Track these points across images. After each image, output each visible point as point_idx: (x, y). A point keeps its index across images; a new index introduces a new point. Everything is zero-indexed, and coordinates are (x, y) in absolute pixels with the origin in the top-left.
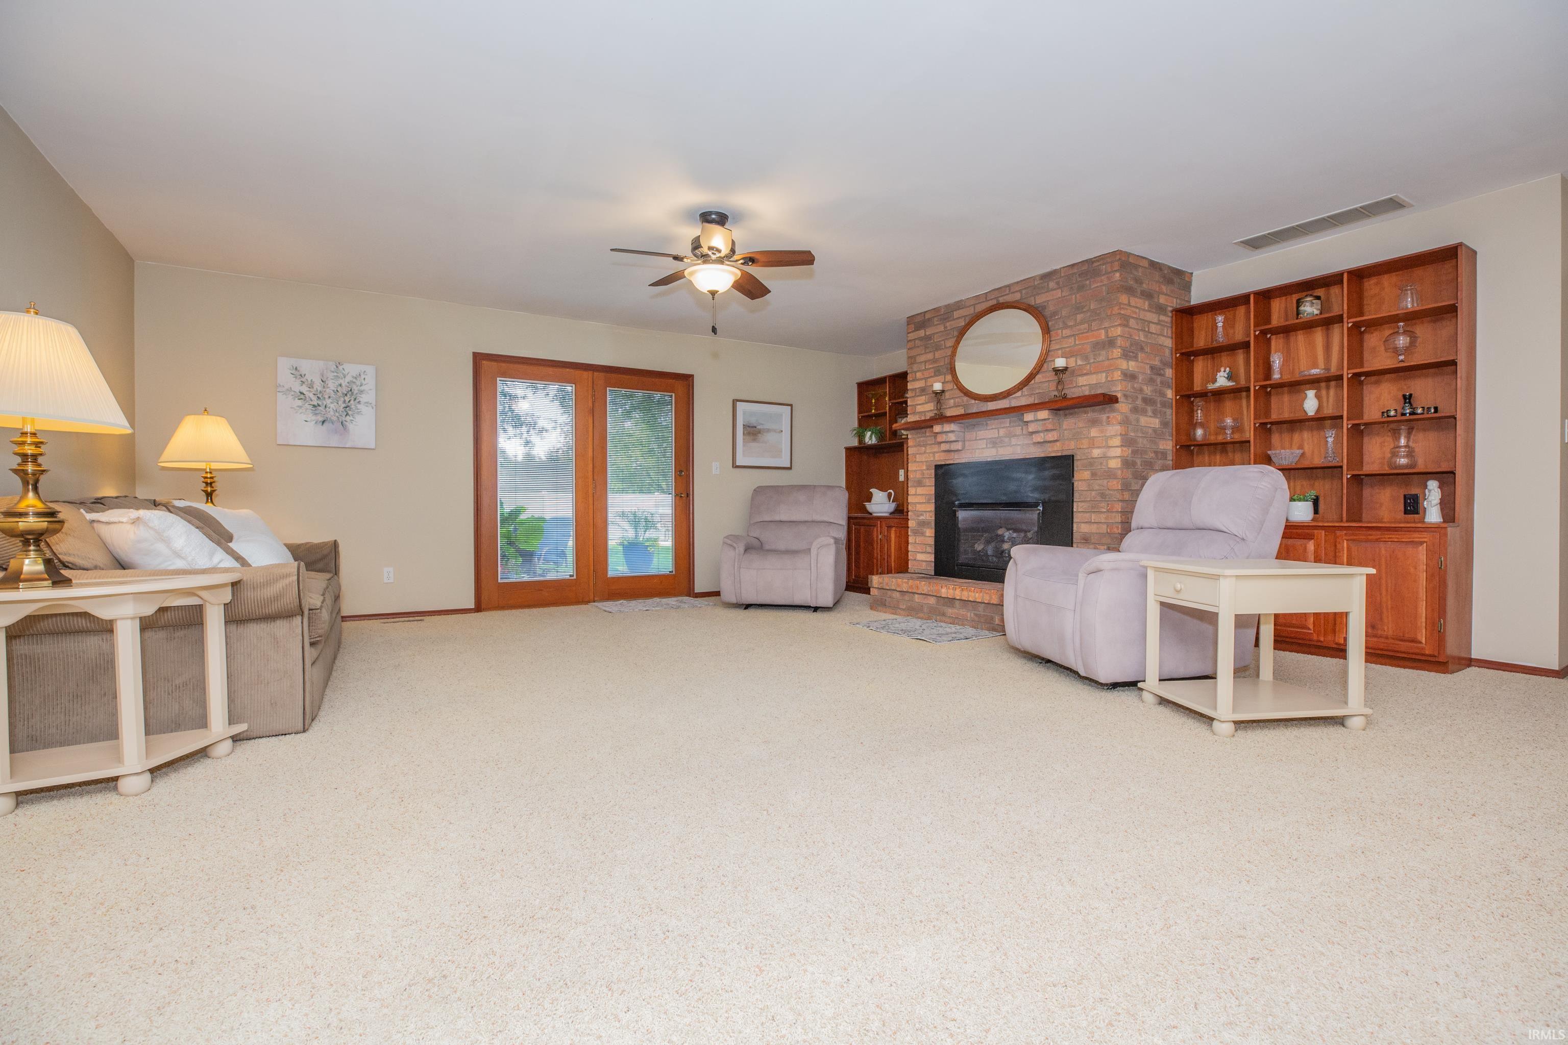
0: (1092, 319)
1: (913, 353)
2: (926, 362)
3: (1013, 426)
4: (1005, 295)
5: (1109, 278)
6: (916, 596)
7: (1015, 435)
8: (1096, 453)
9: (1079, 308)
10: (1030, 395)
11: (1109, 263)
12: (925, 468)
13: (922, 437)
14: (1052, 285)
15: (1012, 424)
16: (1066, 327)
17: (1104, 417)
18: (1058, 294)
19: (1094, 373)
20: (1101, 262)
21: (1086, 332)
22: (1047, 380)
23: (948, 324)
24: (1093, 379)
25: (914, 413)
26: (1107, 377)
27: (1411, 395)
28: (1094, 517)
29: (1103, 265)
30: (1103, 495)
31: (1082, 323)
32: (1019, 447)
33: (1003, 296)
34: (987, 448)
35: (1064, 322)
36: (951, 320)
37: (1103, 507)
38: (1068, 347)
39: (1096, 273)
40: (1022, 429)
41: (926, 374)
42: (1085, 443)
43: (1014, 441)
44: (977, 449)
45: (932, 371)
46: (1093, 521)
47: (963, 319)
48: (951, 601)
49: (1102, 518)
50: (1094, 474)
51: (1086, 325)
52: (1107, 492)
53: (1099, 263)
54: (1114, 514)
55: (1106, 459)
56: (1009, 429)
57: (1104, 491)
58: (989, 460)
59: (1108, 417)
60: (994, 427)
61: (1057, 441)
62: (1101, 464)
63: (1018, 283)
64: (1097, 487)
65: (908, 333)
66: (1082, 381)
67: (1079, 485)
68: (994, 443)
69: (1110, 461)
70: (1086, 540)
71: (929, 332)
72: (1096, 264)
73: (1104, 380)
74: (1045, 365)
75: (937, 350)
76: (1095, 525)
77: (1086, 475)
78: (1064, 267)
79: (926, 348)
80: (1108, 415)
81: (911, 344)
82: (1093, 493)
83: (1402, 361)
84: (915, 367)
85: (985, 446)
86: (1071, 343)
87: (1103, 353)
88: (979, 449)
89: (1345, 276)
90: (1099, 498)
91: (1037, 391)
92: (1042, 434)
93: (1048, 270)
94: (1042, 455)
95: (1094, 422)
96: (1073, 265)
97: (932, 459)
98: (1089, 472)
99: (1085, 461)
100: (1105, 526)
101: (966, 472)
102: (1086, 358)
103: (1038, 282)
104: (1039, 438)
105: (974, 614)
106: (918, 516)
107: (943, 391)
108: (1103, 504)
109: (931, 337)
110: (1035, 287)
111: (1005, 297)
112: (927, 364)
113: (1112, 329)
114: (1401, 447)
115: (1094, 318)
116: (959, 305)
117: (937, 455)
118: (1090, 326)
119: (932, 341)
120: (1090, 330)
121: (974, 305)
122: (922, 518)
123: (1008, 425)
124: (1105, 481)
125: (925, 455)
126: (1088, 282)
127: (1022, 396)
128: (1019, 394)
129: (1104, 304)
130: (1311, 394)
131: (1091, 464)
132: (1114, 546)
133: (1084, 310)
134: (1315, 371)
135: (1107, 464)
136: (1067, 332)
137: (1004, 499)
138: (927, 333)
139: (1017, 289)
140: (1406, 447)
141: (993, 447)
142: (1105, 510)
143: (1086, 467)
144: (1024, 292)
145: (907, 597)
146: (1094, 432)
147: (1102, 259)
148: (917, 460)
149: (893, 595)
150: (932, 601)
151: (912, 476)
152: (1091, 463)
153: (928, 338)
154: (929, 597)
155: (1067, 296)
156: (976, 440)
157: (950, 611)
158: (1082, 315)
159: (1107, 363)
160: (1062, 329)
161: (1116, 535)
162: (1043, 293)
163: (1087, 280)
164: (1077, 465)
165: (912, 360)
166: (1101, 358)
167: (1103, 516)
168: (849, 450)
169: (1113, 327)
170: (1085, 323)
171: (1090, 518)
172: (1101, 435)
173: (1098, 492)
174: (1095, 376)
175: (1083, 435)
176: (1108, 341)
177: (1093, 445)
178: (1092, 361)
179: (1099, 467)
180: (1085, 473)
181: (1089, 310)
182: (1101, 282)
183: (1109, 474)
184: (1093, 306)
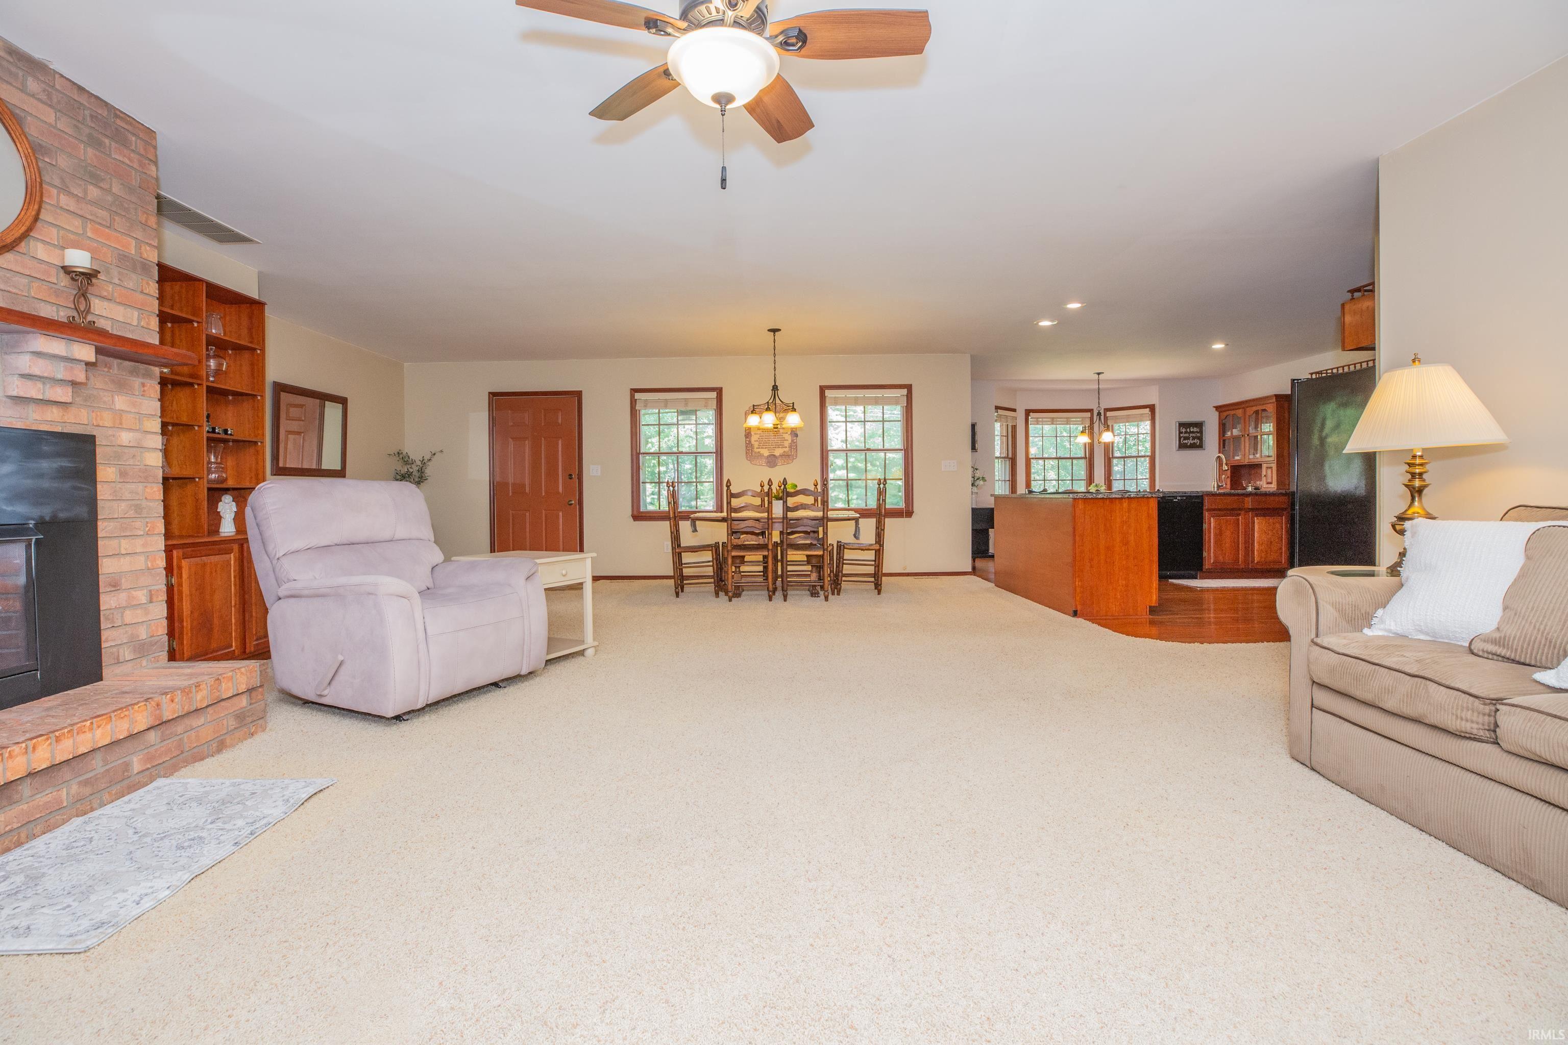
0: (113, 208)
5: (141, 164)
8: (125, 437)
9: (92, 176)
11: (144, 140)
14: (35, 84)
17: (137, 382)
18: (49, 115)
19: (121, 304)
20: (129, 128)
21: (108, 227)
24: (119, 312)
26: (138, 318)
28: (125, 546)
29: (132, 134)
30: (138, 509)
31: (97, 204)
35: (63, 179)
37: (139, 526)
38: (74, 234)
39: (120, 138)
42: (107, 419)
46: (123, 552)
49: (138, 545)
50: (123, 474)
51: (105, 214)
52: (144, 503)
53: (126, 127)
54: (156, 538)
55: (141, 450)
57: (139, 502)
59: (143, 385)
62: (134, 456)
64: (127, 496)
67: (103, 492)
69: (146, 454)
70: (114, 586)
72: (119, 122)
73: (135, 323)
76: (128, 558)
77: (115, 472)
80: (139, 379)
82: (123, 505)
87: (134, 277)
90: (131, 513)
98: (117, 469)
99: (108, 448)
100: (142, 558)
102: (107, 270)
105: (80, 783)
108: (138, 524)
113: (148, 248)
114: (213, 463)
115: (119, 212)
118: (111, 219)
120: (112, 226)
124: (140, 487)
126: (106, 141)
129: (134, 199)
131: (120, 456)
132: (156, 587)
133: (102, 185)
135: (143, 459)
136: (67, 202)
140: (218, 463)
142: (142, 533)
143: (113, 460)
146: (121, 402)
147: (130, 123)
152: (120, 454)
155: (67, 133)
158: (98, 192)
159: (138, 296)
163: (106, 136)
164: (101, 454)
166: (131, 285)
167: (139, 542)
169: (150, 245)
170: (103, 208)
171: (120, 546)
172: (133, 410)
173: (130, 502)
174: (121, 309)
175: (105, 402)
176: (142, 262)
177: (121, 424)
178: (116, 281)
179: (131, 462)
180: (108, 469)
181: (109, 191)
182: (129, 159)
183: (145, 476)
184: (116, 188)
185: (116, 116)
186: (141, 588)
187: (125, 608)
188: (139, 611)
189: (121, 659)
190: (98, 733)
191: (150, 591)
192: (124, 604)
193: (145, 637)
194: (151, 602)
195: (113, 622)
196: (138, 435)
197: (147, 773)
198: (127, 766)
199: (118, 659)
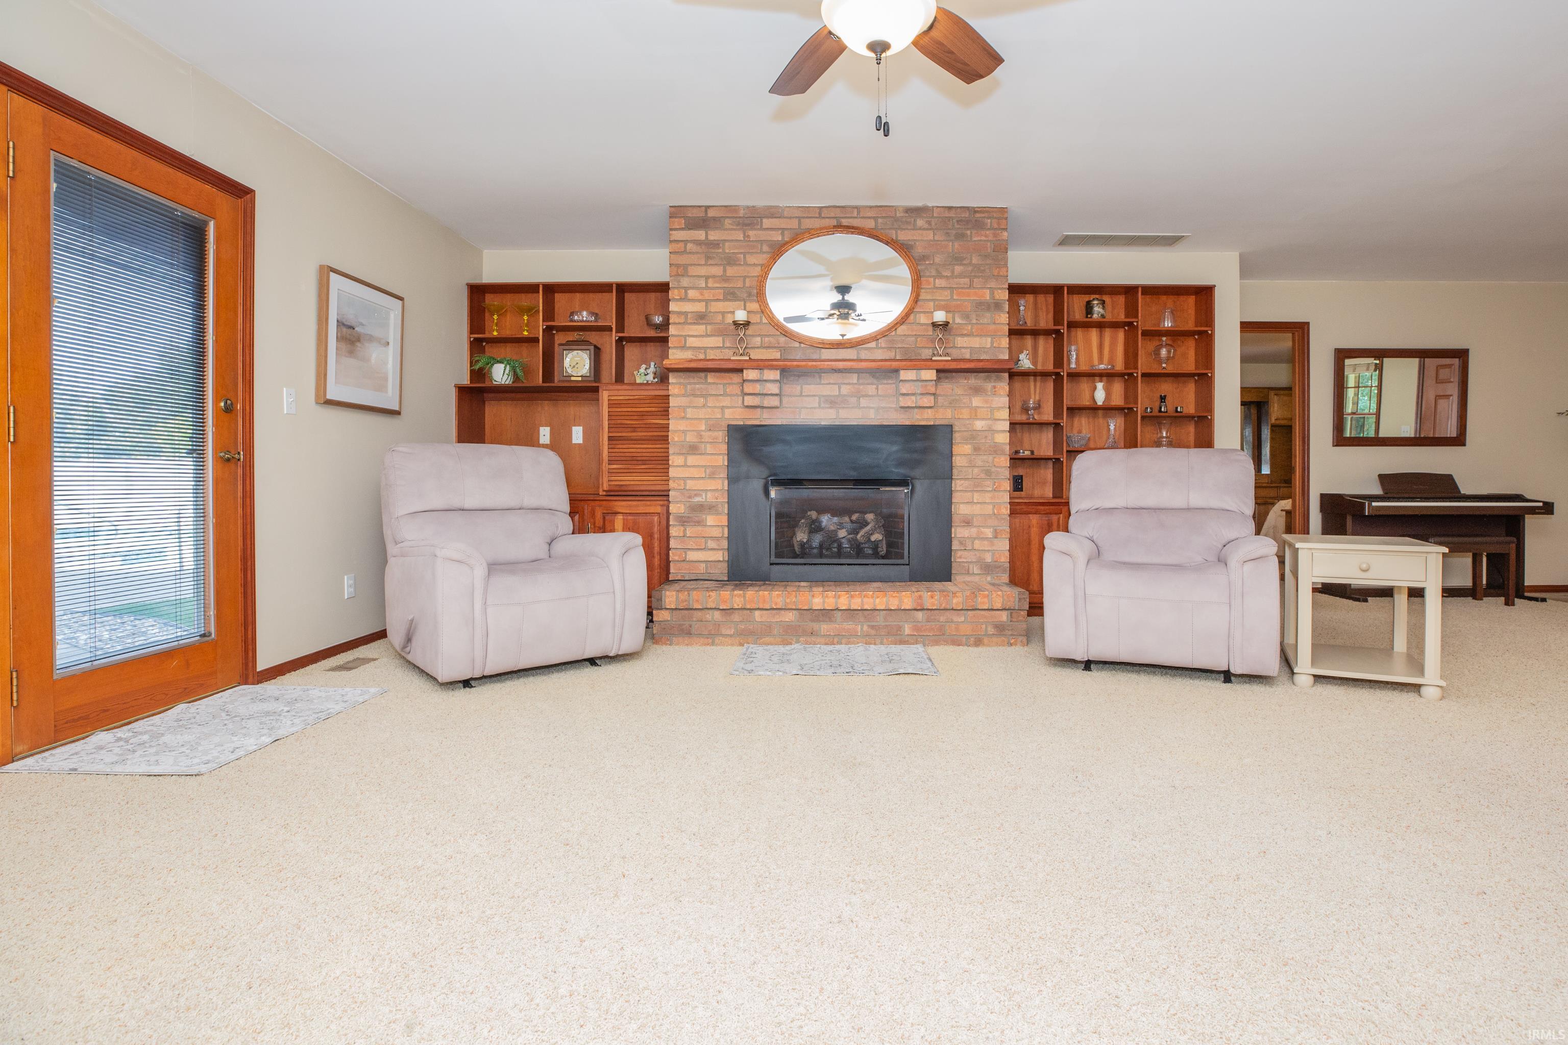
0: (973, 274)
1: (682, 260)
2: (707, 278)
3: (863, 384)
4: (851, 217)
5: (995, 235)
6: (757, 613)
7: (866, 396)
8: (979, 425)
9: (958, 259)
10: (890, 349)
11: (996, 218)
12: (703, 428)
13: (698, 383)
14: (920, 223)
15: (861, 381)
16: (940, 276)
17: (989, 386)
18: (929, 235)
19: (977, 336)
20: (986, 215)
21: (967, 288)
22: (914, 333)
23: (751, 233)
24: (976, 342)
25: (683, 348)
26: (992, 343)
27: (1165, 396)
28: (977, 497)
29: (988, 218)
30: (988, 473)
31: (961, 276)
32: (872, 411)
33: (849, 218)
34: (820, 407)
35: (937, 270)
36: (758, 229)
37: (989, 485)
38: (944, 300)
39: (979, 225)
40: (877, 389)
41: (708, 295)
42: (965, 413)
43: (864, 402)
44: (802, 408)
45: (720, 294)
46: (975, 501)
47: (780, 232)
48: (826, 614)
49: (987, 497)
50: (976, 449)
51: (967, 280)
52: (993, 469)
53: (983, 215)
54: (1002, 493)
55: (990, 433)
56: (856, 386)
57: (989, 468)
58: (823, 423)
59: (995, 387)
60: (832, 381)
61: (931, 407)
62: (986, 437)
63: (871, 207)
64: (979, 463)
65: (671, 230)
66: (960, 341)
67: (958, 461)
68: (832, 402)
69: (996, 435)
70: (965, 523)
71: (714, 235)
72: (978, 215)
73: (989, 346)
74: (912, 317)
75: (729, 264)
76: (979, 506)
77: (967, 448)
78: (938, 207)
79: (708, 258)
80: (993, 384)
81: (676, 246)
82: (976, 470)
83: (1164, 368)
84: (685, 282)
85: (817, 405)
86: (946, 296)
87: (988, 314)
88: (807, 408)
89: (1140, 289)
90: (983, 476)
91: (900, 346)
92: (913, 398)
93: (919, 204)
94: (907, 423)
95: (977, 391)
96: (950, 208)
97: (719, 416)
98: (970, 446)
99: (965, 434)
100: (991, 507)
101: (788, 438)
102: (967, 317)
103: (902, 215)
104: (909, 402)
105: (869, 626)
106: (690, 497)
107: (747, 324)
109: (718, 244)
110: (896, 220)
111: (850, 220)
112: (710, 280)
113: (1000, 291)
114: (1163, 437)
115: (977, 274)
116: (773, 212)
117: (727, 411)
118: (971, 282)
119: (720, 250)
120: (971, 286)
121: (799, 218)
122: (697, 499)
123: (855, 381)
124: (991, 458)
125: (704, 410)
126: (968, 232)
127: (877, 347)
128: (873, 344)
129: (989, 262)
130: (1100, 386)
131: (973, 438)
132: (1001, 528)
133: (965, 262)
134: (1102, 367)
135: (993, 439)
136: (940, 283)
137: (853, 474)
138: (711, 238)
139: (869, 214)
140: (1166, 437)
141: (831, 408)
142: (991, 489)
143: (966, 440)
144: (880, 220)
145: (736, 617)
146: (976, 401)
147: (987, 212)
148: (688, 416)
149: (708, 616)
150: (789, 617)
151: (676, 439)
152: (973, 436)
153: (716, 244)
154: (783, 612)
155: (941, 241)
156: (801, 395)
157: (824, 627)
158: (962, 267)
159: (993, 327)
160: (935, 277)
161: (1004, 517)
162: (908, 229)
163: (968, 229)
164: (957, 437)
165: (679, 270)
166: (985, 321)
167: (989, 495)
168: (462, 390)
169: (1000, 289)
170: (965, 277)
171: (973, 498)
172: (985, 406)
173: (982, 468)
174: (978, 339)
175: (964, 403)
176: (995, 303)
177: (976, 416)
178: (974, 321)
179: (983, 441)
180: (965, 446)
181: (970, 264)
182: (986, 236)
183: (995, 450)
184: (975, 260)
185: (976, 212)
186: (987, 527)
187: (975, 539)
188: (986, 542)
189: (971, 572)
190: (878, 601)
191: (996, 530)
192: (975, 536)
193: (990, 561)
194: (996, 537)
195: (966, 546)
196: (990, 422)
197: (914, 637)
198: (900, 628)
199: (968, 571)
